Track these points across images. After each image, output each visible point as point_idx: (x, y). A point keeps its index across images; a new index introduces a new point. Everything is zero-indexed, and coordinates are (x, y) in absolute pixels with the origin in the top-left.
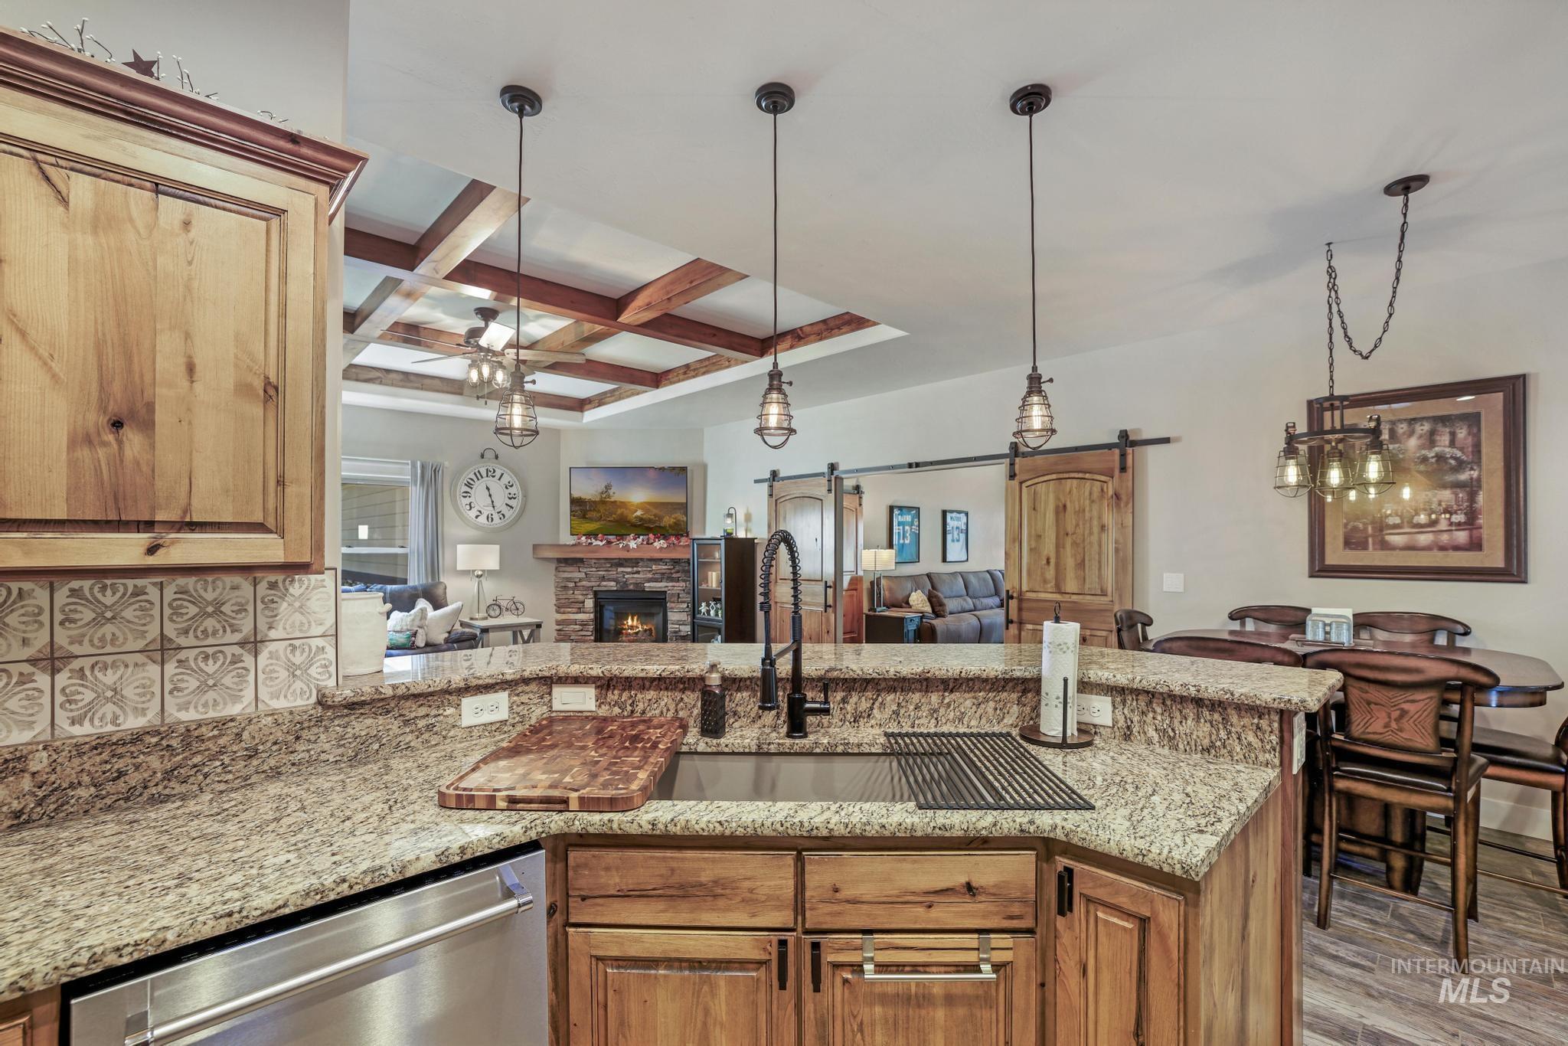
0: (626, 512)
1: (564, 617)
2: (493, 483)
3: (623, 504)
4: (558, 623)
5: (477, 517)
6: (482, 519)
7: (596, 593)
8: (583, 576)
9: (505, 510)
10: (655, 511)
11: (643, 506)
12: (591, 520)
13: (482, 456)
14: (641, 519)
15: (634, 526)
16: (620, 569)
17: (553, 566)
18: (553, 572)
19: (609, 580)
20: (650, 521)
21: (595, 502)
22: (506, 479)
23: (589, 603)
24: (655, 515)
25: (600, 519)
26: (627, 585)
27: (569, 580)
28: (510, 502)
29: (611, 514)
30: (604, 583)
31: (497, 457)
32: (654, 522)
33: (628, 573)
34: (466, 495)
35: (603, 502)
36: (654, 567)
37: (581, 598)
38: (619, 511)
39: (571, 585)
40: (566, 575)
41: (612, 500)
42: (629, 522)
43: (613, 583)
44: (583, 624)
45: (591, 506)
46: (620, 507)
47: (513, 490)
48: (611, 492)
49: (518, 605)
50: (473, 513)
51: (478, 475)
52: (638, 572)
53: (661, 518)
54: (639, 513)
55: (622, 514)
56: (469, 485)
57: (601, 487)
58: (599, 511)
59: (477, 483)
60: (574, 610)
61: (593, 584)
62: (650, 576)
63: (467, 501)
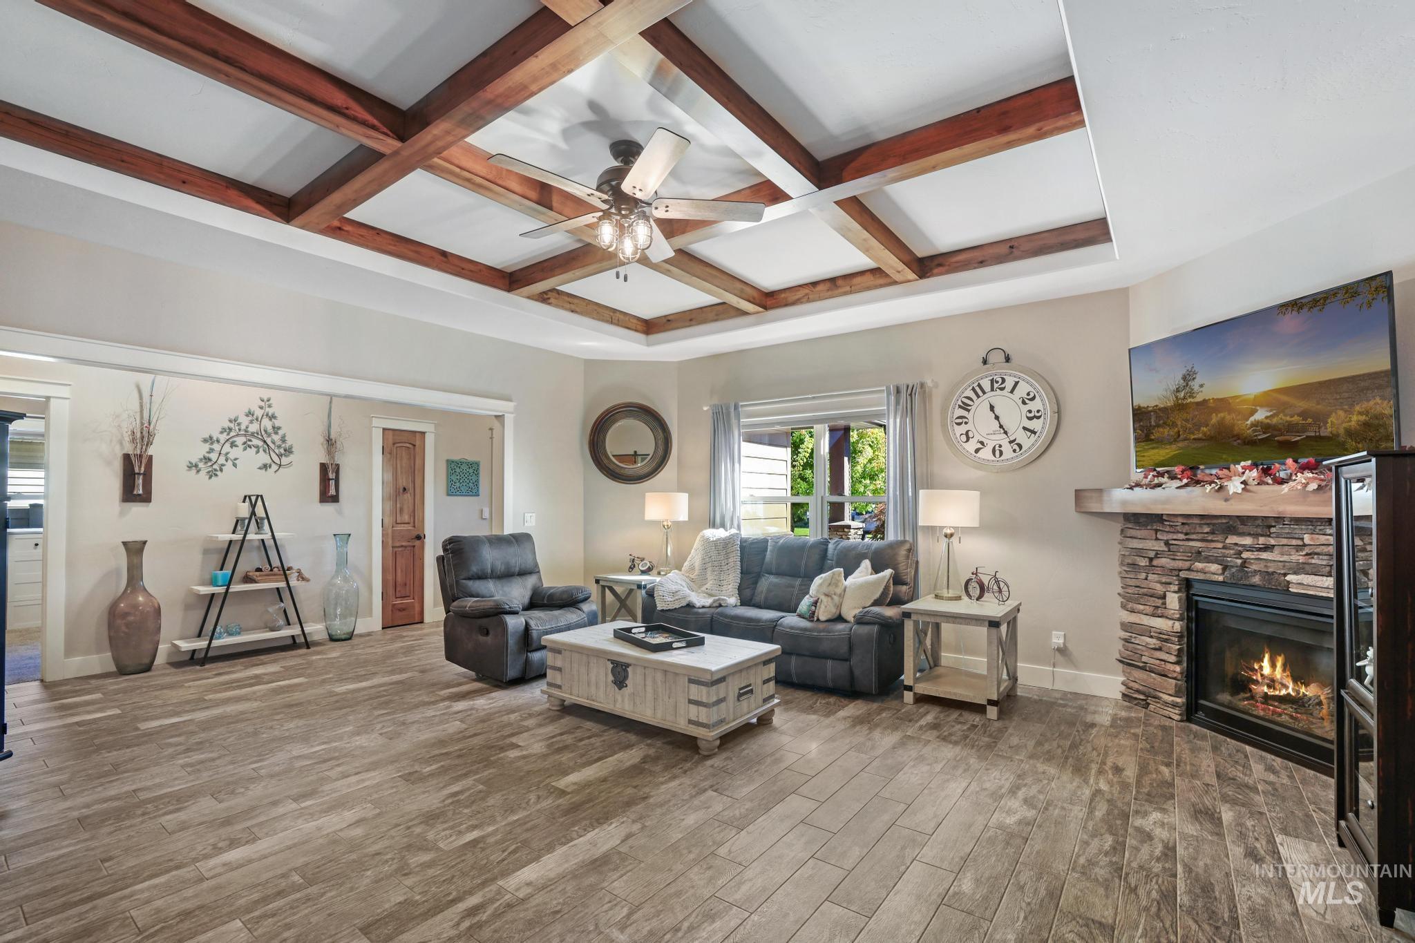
0: (1229, 418)
1: (1133, 618)
2: (999, 399)
3: (1223, 404)
4: (1125, 627)
5: (977, 451)
6: (986, 454)
7: (1187, 584)
8: (1161, 546)
9: (1022, 437)
10: (1302, 405)
11: (1268, 399)
12: (1160, 442)
13: (985, 362)
14: (1265, 427)
15: (1250, 443)
16: (1232, 539)
17: (1117, 526)
18: (1118, 537)
19: (1208, 560)
20: (1291, 428)
21: (1164, 410)
22: (1023, 389)
23: (1174, 601)
24: (1304, 414)
25: (1176, 438)
26: (1247, 575)
27: (1139, 552)
28: (1031, 425)
29: (1197, 427)
30: (1199, 565)
31: (1008, 359)
32: (1304, 429)
33: (1250, 549)
34: (962, 420)
35: (1180, 407)
36: (1307, 539)
37: (1159, 588)
38: (1214, 419)
39: (1143, 562)
40: (1136, 544)
41: (1199, 398)
42: (1238, 437)
43: (1215, 567)
44: (1163, 638)
45: (1158, 417)
46: (1216, 410)
47: (1035, 406)
48: (1195, 385)
49: (1002, 585)
50: (971, 446)
51: (979, 391)
52: (1268, 548)
53: (1320, 419)
54: (1261, 415)
55: (1221, 422)
56: (965, 407)
57: (1176, 379)
58: (1174, 425)
59: (977, 402)
60: (1149, 610)
61: (1180, 564)
62: (1298, 557)
63: (963, 428)
